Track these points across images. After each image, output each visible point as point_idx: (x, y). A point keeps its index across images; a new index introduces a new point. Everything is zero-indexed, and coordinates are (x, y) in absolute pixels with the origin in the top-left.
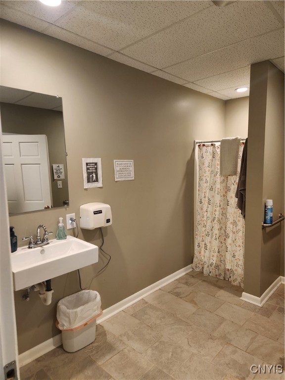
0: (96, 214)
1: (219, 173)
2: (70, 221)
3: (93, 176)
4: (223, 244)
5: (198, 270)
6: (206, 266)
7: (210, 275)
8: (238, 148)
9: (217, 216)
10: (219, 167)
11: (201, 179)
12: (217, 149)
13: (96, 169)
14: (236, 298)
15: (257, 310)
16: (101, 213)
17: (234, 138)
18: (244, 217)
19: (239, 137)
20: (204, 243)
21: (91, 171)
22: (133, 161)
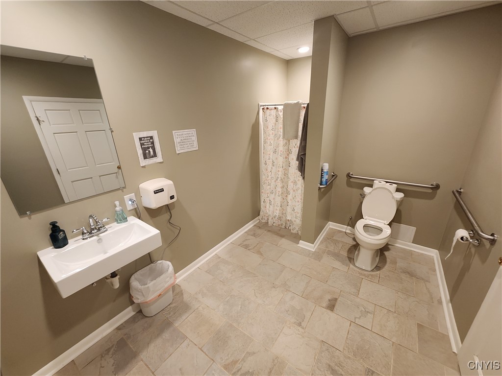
0: (157, 193)
1: (282, 137)
2: (130, 202)
3: (149, 151)
4: (285, 200)
5: (263, 221)
6: (270, 218)
7: (274, 224)
8: (299, 113)
9: (279, 176)
10: (282, 130)
11: (265, 142)
12: (279, 113)
13: (153, 143)
14: (295, 245)
15: (311, 255)
16: (163, 191)
17: (296, 102)
18: (304, 178)
19: (301, 101)
20: (269, 199)
21: (147, 146)
22: (195, 130)
